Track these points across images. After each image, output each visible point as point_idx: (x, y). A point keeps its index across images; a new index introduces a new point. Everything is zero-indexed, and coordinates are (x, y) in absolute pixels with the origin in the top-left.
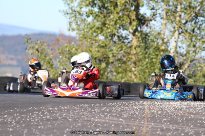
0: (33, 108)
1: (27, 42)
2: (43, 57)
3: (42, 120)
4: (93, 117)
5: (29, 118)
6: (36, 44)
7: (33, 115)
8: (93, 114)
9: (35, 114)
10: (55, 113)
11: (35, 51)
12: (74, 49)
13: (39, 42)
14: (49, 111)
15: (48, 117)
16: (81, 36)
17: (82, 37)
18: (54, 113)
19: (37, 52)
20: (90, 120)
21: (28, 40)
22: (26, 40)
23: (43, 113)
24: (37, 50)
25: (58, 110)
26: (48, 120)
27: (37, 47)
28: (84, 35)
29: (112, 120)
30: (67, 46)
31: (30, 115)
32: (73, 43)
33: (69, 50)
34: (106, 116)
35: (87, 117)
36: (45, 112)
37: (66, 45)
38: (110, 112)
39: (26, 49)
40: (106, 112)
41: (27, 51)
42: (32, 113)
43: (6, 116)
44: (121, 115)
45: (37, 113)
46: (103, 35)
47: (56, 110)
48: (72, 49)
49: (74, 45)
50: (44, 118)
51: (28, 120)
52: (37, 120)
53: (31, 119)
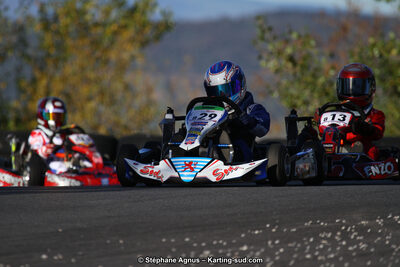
0: (314, 223)
1: (263, 39)
2: (309, 79)
3: (347, 256)
5: (312, 251)
6: (287, 41)
7: (318, 241)
9: (325, 238)
10: (380, 235)
11: (284, 62)
12: (394, 52)
13: (294, 36)
14: (361, 230)
15: (363, 246)
18: (374, 234)
19: (290, 65)
21: (263, 32)
22: (258, 32)
23: (345, 235)
24: (291, 59)
25: (385, 224)
26: (363, 255)
27: (289, 50)
30: (374, 45)
31: (310, 244)
32: (392, 35)
33: (381, 56)
36: (351, 233)
37: (371, 40)
39: (260, 58)
41: (263, 63)
42: (316, 235)
43: (245, 248)
45: (329, 235)
47: (379, 227)
48: (389, 52)
49: (393, 40)
50: (350, 248)
51: (308, 256)
52: (332, 256)
53: (317, 253)
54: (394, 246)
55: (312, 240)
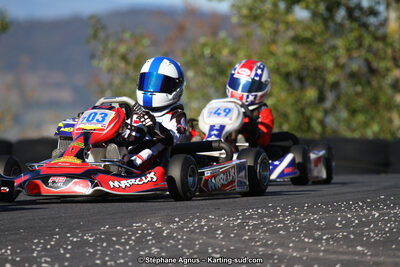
4: (280, 245)
5: (104, 254)
6: (121, 41)
8: (281, 236)
12: (225, 52)
13: (127, 36)
15: (155, 250)
16: (245, 11)
17: (246, 17)
20: (273, 255)
24: (124, 58)
27: (122, 49)
28: (251, 9)
29: (335, 252)
30: (204, 45)
32: (223, 34)
33: (212, 56)
34: (318, 240)
35: (265, 245)
37: (203, 40)
38: (330, 227)
39: (92, 57)
40: (319, 228)
41: (95, 63)
44: (361, 234)
46: (307, 8)
48: (220, 52)
49: (224, 40)
50: (142, 253)
51: (98, 262)
52: (122, 261)
53: (107, 258)
54: (185, 250)
55: (105, 244)
